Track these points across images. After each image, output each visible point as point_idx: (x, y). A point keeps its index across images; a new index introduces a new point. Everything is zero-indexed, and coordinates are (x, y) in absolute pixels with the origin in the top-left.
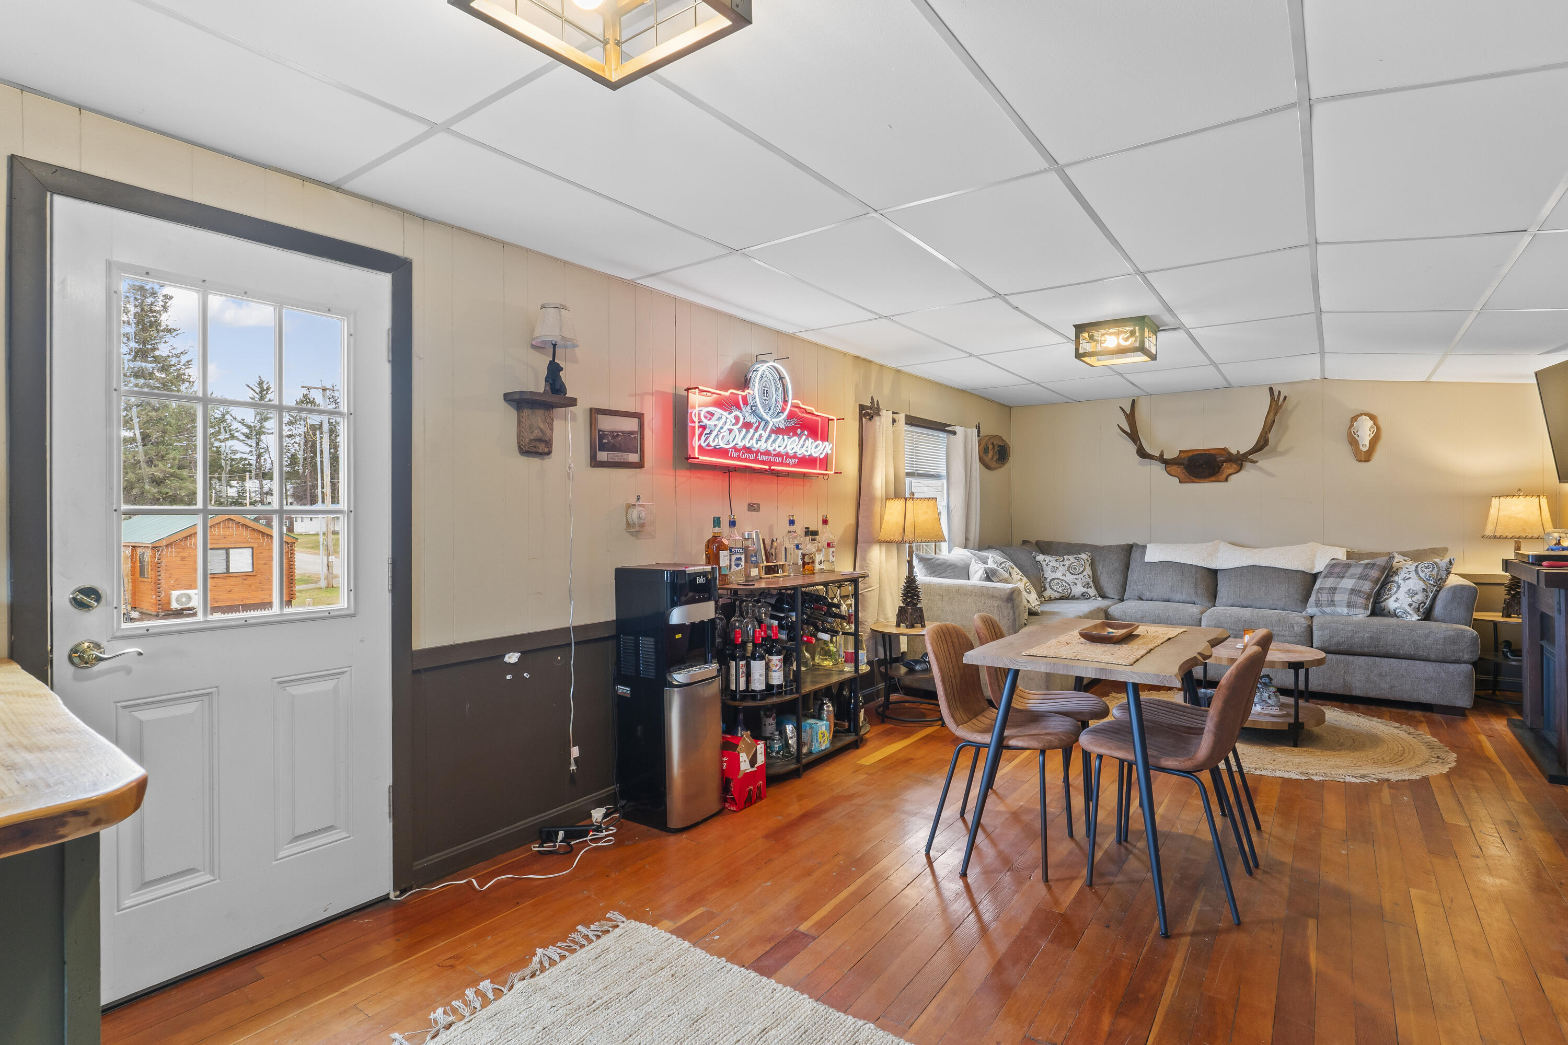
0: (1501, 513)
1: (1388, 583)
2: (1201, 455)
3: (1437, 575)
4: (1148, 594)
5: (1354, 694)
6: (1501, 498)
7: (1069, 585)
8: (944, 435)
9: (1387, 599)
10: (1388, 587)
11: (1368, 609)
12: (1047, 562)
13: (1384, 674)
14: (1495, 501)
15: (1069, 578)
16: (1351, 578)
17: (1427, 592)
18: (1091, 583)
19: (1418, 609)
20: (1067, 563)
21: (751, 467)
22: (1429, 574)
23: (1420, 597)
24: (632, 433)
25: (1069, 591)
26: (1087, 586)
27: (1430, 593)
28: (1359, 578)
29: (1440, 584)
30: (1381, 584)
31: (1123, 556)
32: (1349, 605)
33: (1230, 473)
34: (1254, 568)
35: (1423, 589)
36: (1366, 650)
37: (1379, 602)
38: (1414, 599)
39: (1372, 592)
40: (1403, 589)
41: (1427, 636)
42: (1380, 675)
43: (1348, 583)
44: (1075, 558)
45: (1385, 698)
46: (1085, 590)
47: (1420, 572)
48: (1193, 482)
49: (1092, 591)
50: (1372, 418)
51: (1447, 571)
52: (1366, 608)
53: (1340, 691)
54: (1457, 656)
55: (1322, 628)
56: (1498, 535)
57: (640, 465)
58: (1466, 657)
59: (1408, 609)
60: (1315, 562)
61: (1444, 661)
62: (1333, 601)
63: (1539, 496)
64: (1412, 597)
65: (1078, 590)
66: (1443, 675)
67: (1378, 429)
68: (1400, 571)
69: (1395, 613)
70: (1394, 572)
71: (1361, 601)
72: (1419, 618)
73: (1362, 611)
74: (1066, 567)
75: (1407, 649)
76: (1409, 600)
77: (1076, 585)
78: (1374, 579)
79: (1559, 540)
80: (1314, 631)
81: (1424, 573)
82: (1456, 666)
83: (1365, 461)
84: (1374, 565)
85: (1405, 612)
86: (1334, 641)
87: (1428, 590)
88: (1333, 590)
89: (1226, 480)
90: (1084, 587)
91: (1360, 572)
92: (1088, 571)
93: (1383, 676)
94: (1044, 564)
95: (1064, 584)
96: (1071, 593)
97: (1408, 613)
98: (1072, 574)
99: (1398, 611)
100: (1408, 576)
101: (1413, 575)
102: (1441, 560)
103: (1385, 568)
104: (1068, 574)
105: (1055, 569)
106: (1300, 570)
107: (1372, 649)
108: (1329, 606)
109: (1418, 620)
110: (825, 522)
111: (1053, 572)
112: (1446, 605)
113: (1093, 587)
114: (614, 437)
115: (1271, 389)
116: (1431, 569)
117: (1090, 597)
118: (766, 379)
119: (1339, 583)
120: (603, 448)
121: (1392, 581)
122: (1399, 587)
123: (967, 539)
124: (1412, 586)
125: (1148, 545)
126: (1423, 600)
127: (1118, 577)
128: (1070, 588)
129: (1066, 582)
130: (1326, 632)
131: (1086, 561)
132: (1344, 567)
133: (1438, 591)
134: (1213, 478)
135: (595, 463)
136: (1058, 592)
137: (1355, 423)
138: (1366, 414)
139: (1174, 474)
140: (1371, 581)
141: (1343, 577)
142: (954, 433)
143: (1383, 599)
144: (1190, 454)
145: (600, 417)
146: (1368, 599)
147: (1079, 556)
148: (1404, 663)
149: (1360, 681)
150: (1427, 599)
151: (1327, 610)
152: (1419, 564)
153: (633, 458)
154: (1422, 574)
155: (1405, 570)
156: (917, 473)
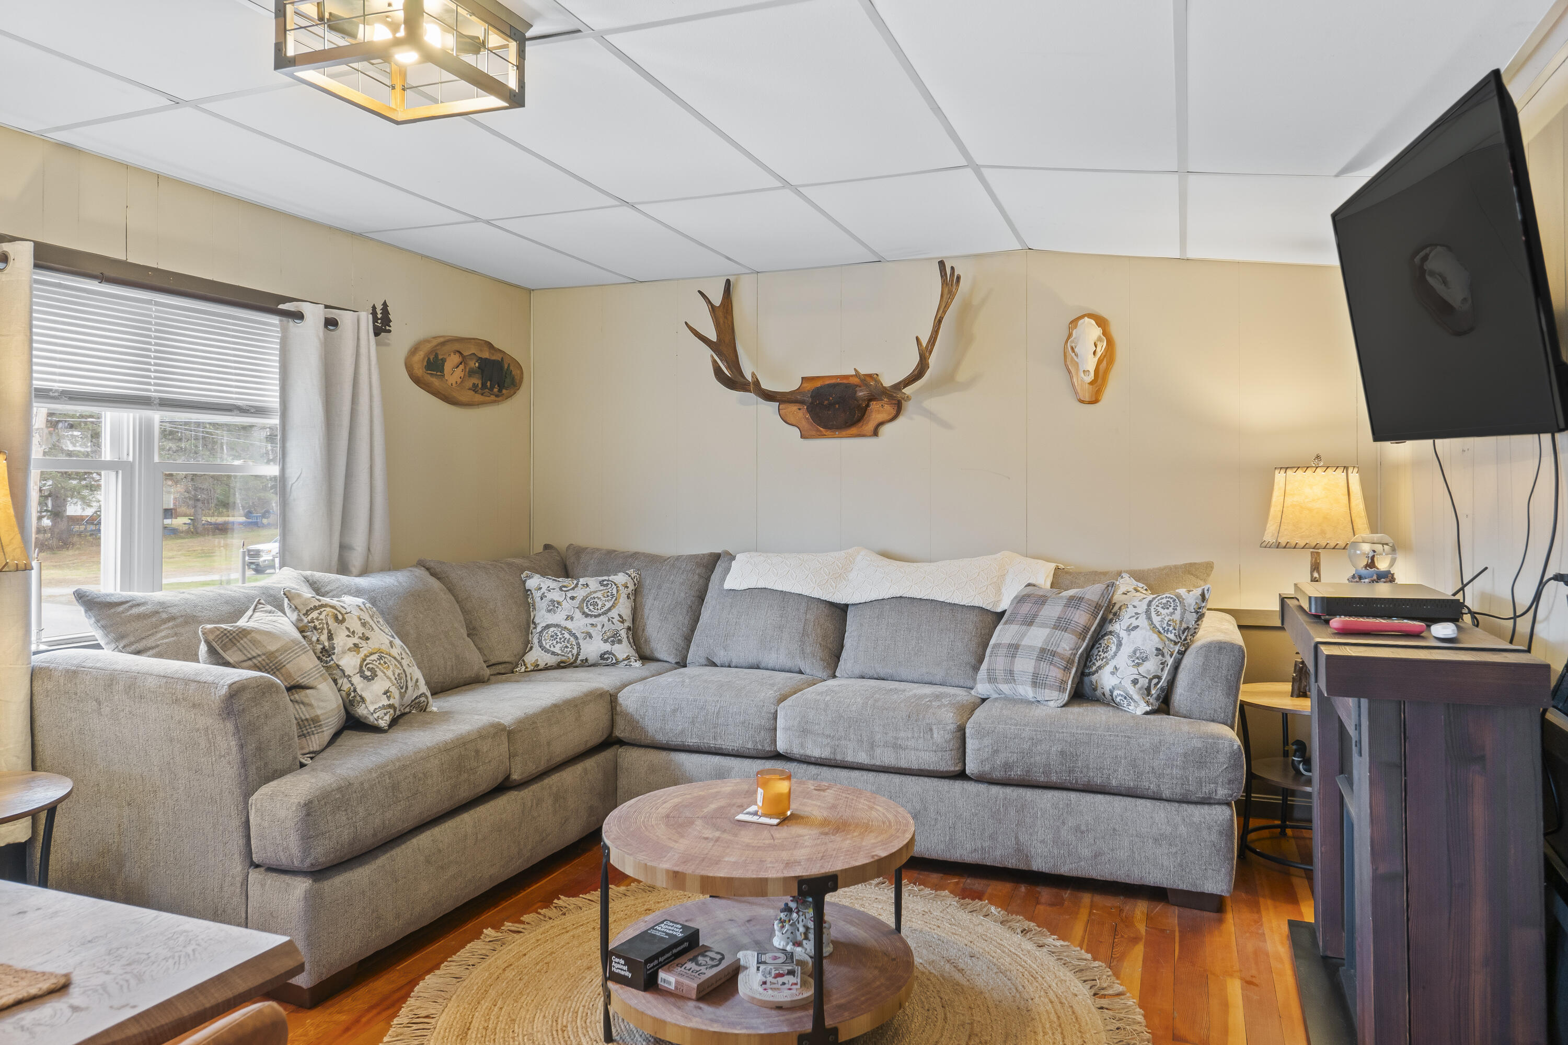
0: (1289, 501)
1: (1105, 635)
2: (834, 386)
3: (1181, 622)
4: (722, 653)
5: (1035, 868)
6: (1289, 471)
7: (576, 638)
8: (275, 320)
9: (1100, 668)
10: (1104, 642)
11: (1064, 690)
12: (542, 590)
13: (1083, 828)
14: (1279, 477)
15: (579, 624)
16: (1043, 625)
17: (1163, 655)
18: (623, 633)
19: (1148, 689)
20: (580, 593)
22: (1167, 618)
23: (1151, 666)
25: (575, 652)
26: (614, 639)
27: (1168, 657)
28: (1056, 627)
29: (1185, 639)
30: (1092, 636)
31: (696, 577)
32: (1037, 681)
33: (880, 420)
34: (902, 601)
35: (1158, 649)
36: (1054, 778)
37: (1089, 674)
38: (1142, 669)
39: (1075, 654)
40: (1126, 650)
41: (1156, 749)
42: (1077, 829)
43: (1037, 636)
44: (601, 583)
45: (1087, 876)
46: (607, 647)
47: (1153, 614)
48: (822, 436)
49: (623, 650)
50: (1101, 322)
51: (1197, 613)
52: (1062, 689)
53: (1012, 863)
54: (1206, 789)
55: (981, 733)
56: (1283, 541)
58: (1222, 792)
59: (1132, 690)
60: (1003, 590)
61: (1185, 800)
62: (1011, 672)
63: (1346, 468)
64: (1138, 665)
65: (592, 649)
66: (1183, 829)
67: (1110, 343)
68: (1123, 613)
69: (1112, 696)
70: (1115, 614)
71: (1055, 673)
72: (1148, 709)
73: (1055, 694)
74: (576, 603)
75: (1121, 777)
76: (1132, 672)
77: (591, 637)
78: (1079, 630)
79: (1373, 557)
80: (967, 740)
81: (1159, 618)
82: (1205, 809)
83: (1090, 403)
84: (1081, 599)
85: (1127, 697)
86: (999, 760)
87: (1165, 651)
88: (1014, 649)
89: (875, 433)
90: (606, 641)
91: (1057, 615)
92: (624, 608)
93: (1082, 832)
94: (537, 595)
95: (567, 636)
96: (578, 654)
97: (1131, 698)
98: (587, 615)
99: (1115, 693)
100: (1135, 623)
101: (1142, 621)
102: (1189, 591)
103: (1098, 607)
104: (578, 615)
105: (554, 606)
106: (977, 605)
107: (1065, 777)
108: (1007, 681)
109: (1147, 713)
111: (549, 611)
112: (1193, 683)
113: (625, 640)
115: (942, 264)
116: (1171, 610)
117: (618, 662)
119: (1023, 636)
121: (1111, 633)
122: (1119, 645)
123: (344, 548)
124: (1139, 644)
125: (738, 556)
126: (1156, 671)
127: (682, 618)
128: (578, 644)
129: (571, 633)
130: (987, 741)
131: (621, 588)
132: (1035, 603)
133: (1182, 653)
134: (854, 430)
136: (553, 653)
137: (1074, 332)
138: (1090, 316)
139: (792, 420)
140: (1073, 632)
141: (1030, 624)
142: (299, 316)
143: (1094, 668)
144: (819, 384)
146: (1067, 669)
147: (611, 578)
148: (1119, 803)
149: (1043, 841)
150: (1162, 670)
151: (1005, 688)
152: (1154, 599)
154: (1156, 619)
155: (1131, 611)
156: (161, 399)
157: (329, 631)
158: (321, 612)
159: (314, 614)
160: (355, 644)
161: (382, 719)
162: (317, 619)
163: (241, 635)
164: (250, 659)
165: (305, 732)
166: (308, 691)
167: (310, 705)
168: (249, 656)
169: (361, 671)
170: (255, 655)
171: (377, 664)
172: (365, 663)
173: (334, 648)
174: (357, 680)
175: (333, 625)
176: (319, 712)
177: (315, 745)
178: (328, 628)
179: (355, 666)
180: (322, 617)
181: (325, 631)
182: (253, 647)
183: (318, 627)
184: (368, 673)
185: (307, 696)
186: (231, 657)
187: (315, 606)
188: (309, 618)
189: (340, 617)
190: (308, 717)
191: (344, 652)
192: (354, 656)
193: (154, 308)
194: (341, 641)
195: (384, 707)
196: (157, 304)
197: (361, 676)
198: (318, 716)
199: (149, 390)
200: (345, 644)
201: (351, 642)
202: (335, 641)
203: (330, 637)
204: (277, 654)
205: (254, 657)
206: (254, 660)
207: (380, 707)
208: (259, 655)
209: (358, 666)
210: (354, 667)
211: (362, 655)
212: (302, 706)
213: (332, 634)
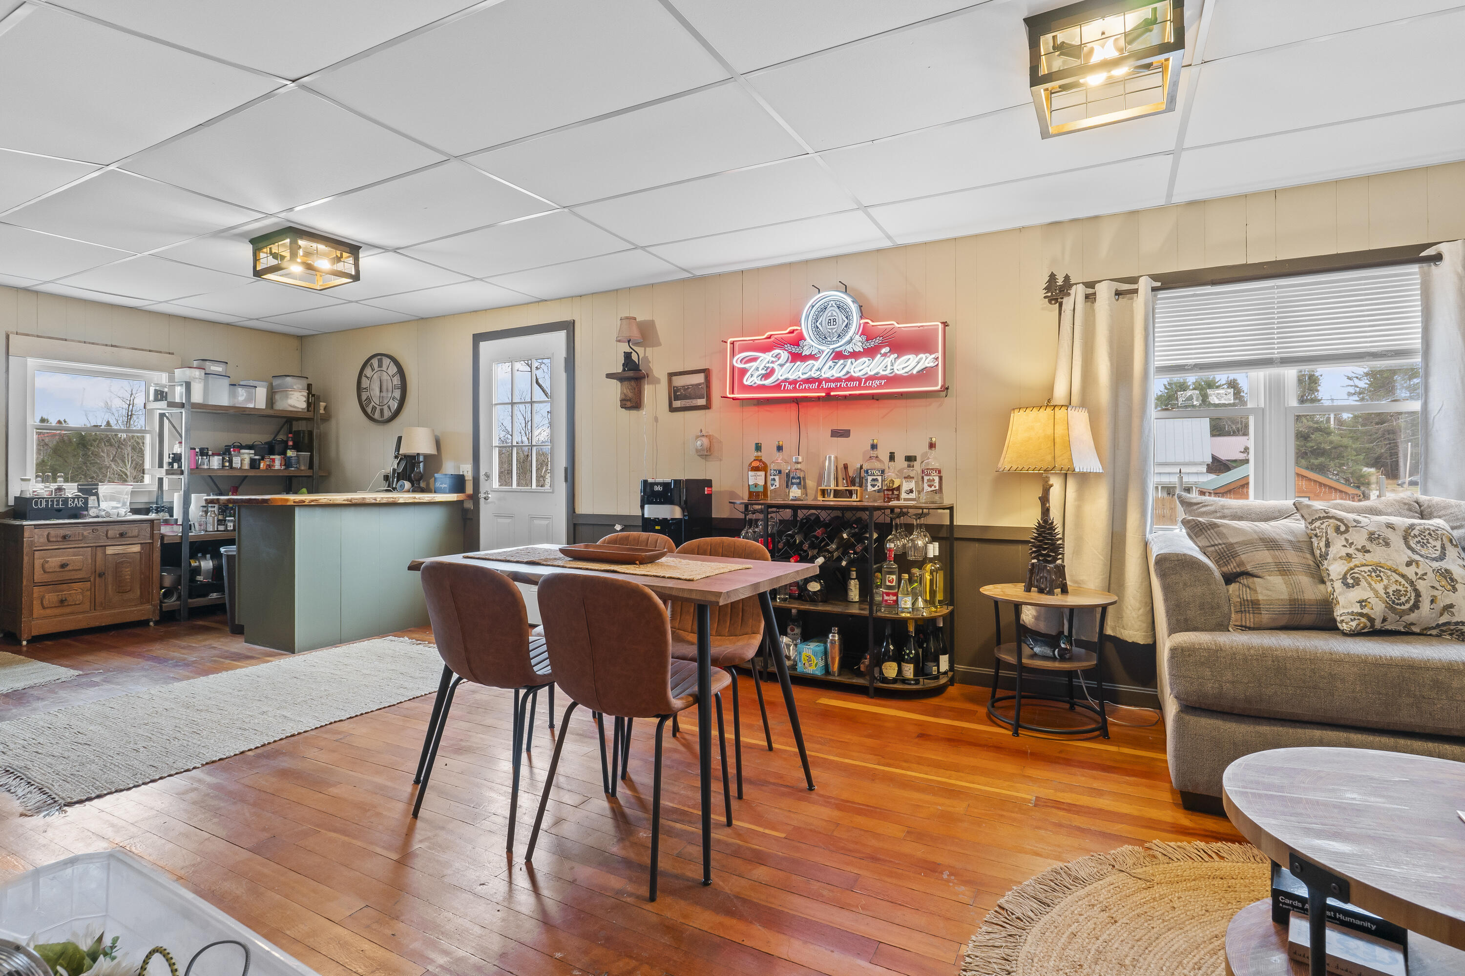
8: (1416, 268)
21: (806, 397)
24: (700, 384)
57: (707, 407)
110: (932, 446)
114: (685, 390)
118: (832, 308)
120: (677, 398)
135: (672, 409)
142: (1438, 258)
145: (674, 378)
153: (702, 402)
156: (1281, 358)
157: (1327, 540)
158: (1324, 522)
159: (1317, 524)
160: (1348, 555)
161: (1347, 623)
162: (1319, 528)
163: (1209, 527)
164: (1213, 546)
165: (1243, 609)
166: (1255, 579)
167: (1255, 591)
168: (1212, 543)
169: (1344, 578)
170: (1217, 543)
171: (1366, 575)
172: (1352, 572)
173: (1328, 555)
174: (1338, 585)
175: (1332, 534)
176: (1260, 597)
177: (1248, 622)
178: (1326, 536)
179: (1340, 572)
180: (1323, 526)
181: (1324, 539)
182: (1217, 537)
183: (1319, 534)
184: (1350, 581)
185: (1254, 583)
186: (1200, 541)
187: (1320, 517)
188: (1313, 526)
189: (1343, 528)
190: (1249, 598)
191: (1335, 559)
192: (1343, 564)
193: (1276, 291)
194: (1338, 548)
195: (1352, 613)
196: (1279, 287)
197: (1342, 582)
198: (1258, 600)
199: (1274, 353)
200: (1338, 552)
201: (1344, 552)
202: (1330, 549)
203: (1328, 545)
204: (1235, 546)
205: (1216, 545)
206: (1216, 547)
207: (1348, 613)
208: (1220, 544)
209: (1343, 573)
210: (1339, 574)
211: (1352, 565)
212: (1248, 590)
213: (1329, 543)
